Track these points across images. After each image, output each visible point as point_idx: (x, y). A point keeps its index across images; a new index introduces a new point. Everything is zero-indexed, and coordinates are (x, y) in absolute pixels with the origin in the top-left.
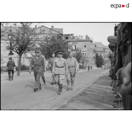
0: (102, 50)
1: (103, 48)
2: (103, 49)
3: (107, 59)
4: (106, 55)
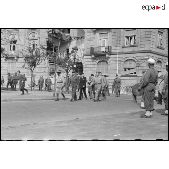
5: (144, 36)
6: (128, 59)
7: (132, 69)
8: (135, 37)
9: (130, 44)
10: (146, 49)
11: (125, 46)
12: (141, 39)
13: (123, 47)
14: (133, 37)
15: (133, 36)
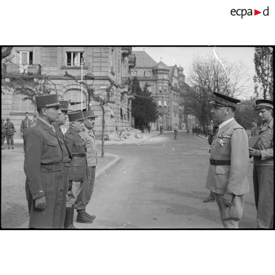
0: (149, 74)
1: (153, 68)
2: (153, 71)
3: (162, 102)
4: (160, 91)
5: (99, 55)
6: (71, 87)
7: (77, 103)
8: (81, 54)
9: (73, 64)
10: (103, 74)
11: (65, 67)
12: (94, 58)
13: (62, 69)
14: (79, 54)
15: (78, 52)
